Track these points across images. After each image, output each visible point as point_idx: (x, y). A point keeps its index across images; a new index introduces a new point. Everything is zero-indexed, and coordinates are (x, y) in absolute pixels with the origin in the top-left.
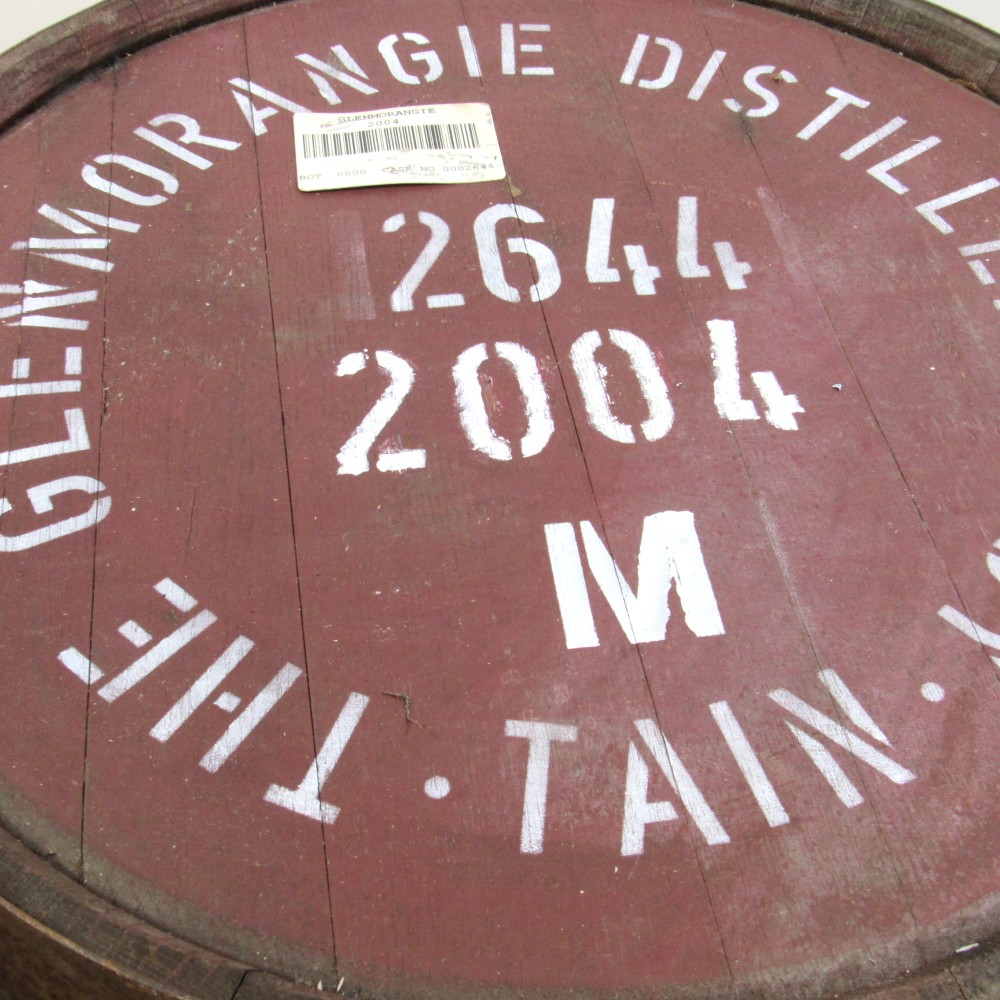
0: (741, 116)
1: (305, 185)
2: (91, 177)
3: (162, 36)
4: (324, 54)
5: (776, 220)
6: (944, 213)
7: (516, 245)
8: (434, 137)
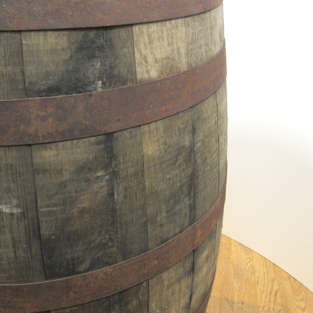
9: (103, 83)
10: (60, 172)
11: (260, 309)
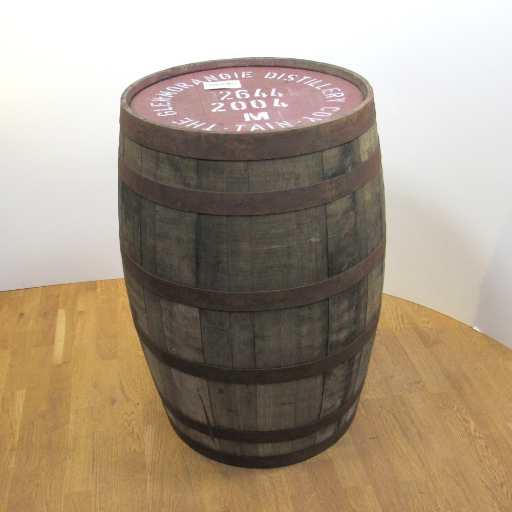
0: (287, 81)
1: (205, 89)
2: (168, 89)
3: (178, 75)
4: (209, 76)
5: (290, 90)
6: (320, 88)
7: (242, 94)
8: (229, 84)
9: (352, 168)
10: (337, 215)
11: (394, 331)
